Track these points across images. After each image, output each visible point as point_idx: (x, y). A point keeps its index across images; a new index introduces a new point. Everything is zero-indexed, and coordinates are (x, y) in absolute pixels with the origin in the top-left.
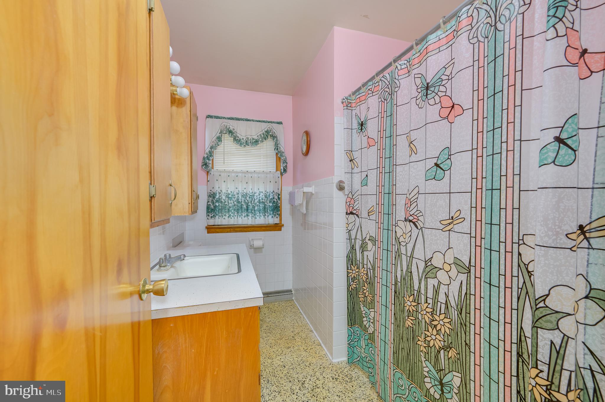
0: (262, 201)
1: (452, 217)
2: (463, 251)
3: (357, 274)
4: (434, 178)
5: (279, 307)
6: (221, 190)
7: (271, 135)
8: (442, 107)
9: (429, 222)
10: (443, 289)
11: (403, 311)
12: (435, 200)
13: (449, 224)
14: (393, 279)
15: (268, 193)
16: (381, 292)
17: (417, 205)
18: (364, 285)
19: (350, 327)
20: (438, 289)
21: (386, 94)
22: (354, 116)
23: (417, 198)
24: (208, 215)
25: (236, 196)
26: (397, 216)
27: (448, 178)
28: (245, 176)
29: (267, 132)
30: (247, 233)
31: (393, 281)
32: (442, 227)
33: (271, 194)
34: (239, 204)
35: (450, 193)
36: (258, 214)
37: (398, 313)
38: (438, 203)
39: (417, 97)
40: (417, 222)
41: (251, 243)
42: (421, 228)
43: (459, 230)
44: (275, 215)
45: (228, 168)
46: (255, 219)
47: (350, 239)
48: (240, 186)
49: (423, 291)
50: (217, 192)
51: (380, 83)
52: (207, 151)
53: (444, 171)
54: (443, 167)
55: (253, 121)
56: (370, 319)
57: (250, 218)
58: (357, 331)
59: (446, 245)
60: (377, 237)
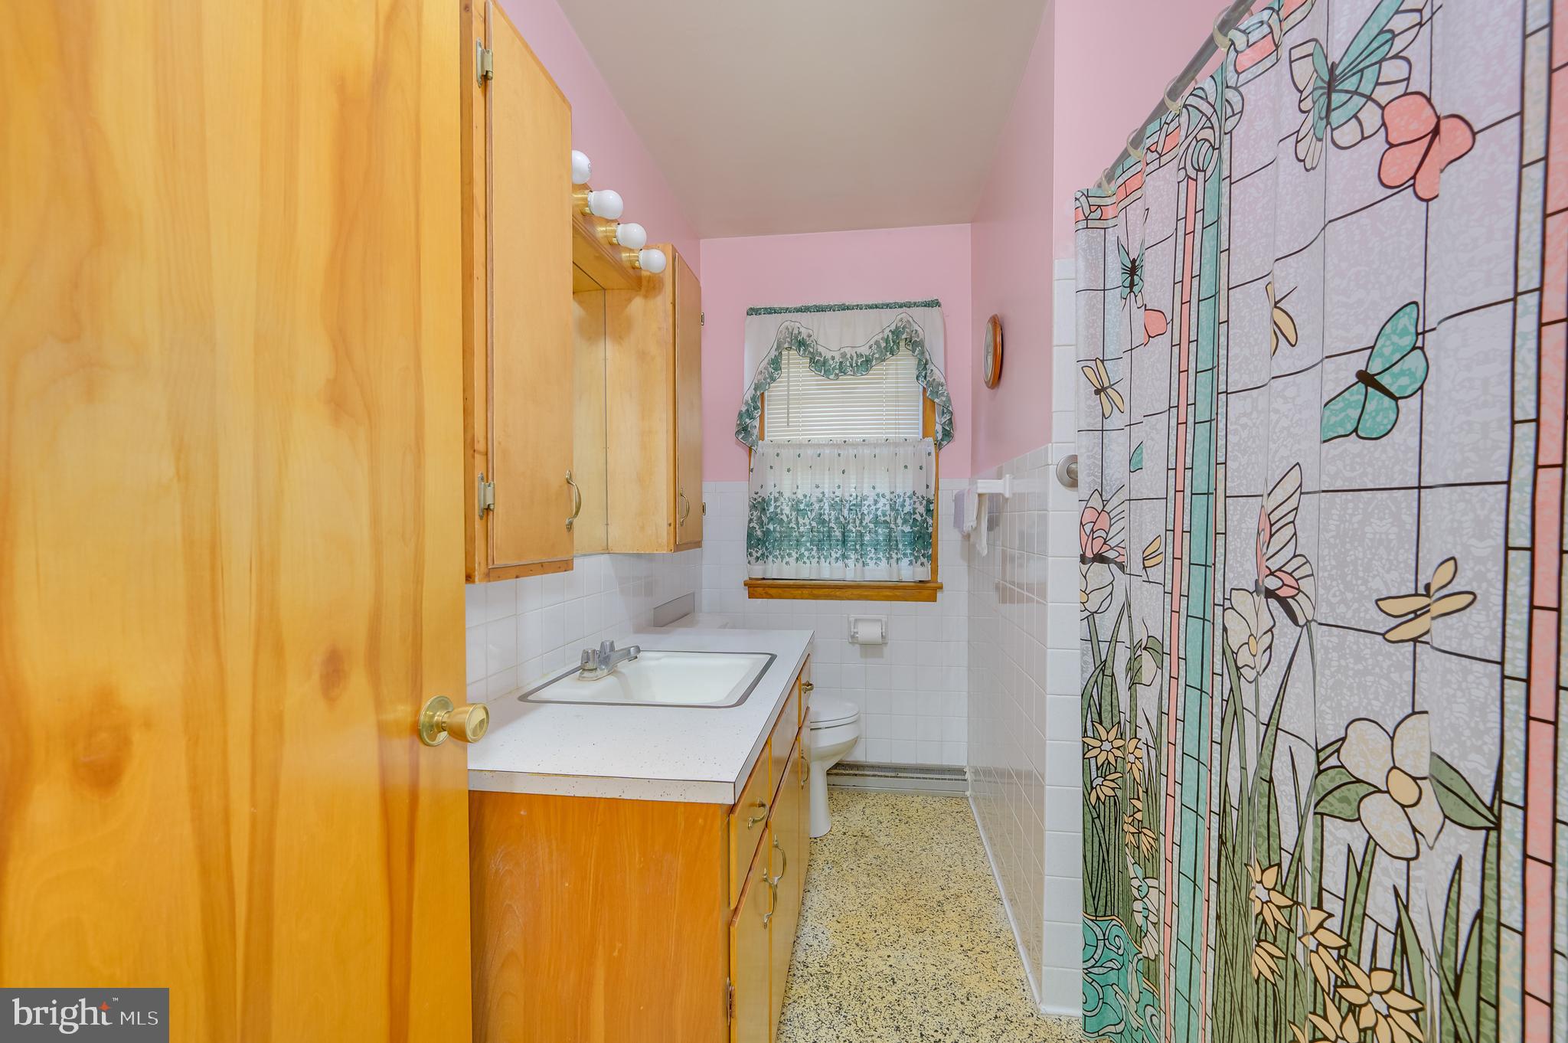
0: (883, 519)
1: (1427, 587)
2: (1467, 733)
3: (1118, 753)
4: (1356, 430)
5: (924, 810)
6: (779, 493)
7: (906, 339)
8: (1392, 146)
9: (1334, 600)
10: (1386, 875)
11: (1247, 914)
12: (1359, 517)
13: (1412, 616)
14: (1215, 792)
15: (899, 496)
16: (1177, 829)
17: (1295, 534)
18: (1136, 793)
19: (1092, 920)
20: (1366, 869)
21: (1203, 151)
22: (1111, 247)
23: (1296, 509)
24: (751, 554)
25: (816, 506)
26: (1229, 575)
27: (1411, 425)
28: (839, 455)
29: (896, 333)
30: (843, 601)
31: (1215, 801)
32: (1383, 623)
33: (907, 499)
34: (824, 527)
35: (1419, 488)
36: (872, 555)
37: (1230, 917)
38: (1368, 529)
39: (1298, 131)
40: (1293, 597)
41: (852, 630)
42: (1308, 621)
43: (1447, 642)
44: (917, 558)
45: (798, 435)
46: (864, 566)
47: (1092, 638)
48: (827, 481)
49: (1308, 862)
50: (772, 497)
51: (1184, 118)
52: (748, 397)
53: (1396, 399)
54: (1391, 385)
55: (859, 307)
56: (1148, 909)
57: (851, 562)
58: (1118, 936)
59: (1399, 697)
60: (1167, 643)
